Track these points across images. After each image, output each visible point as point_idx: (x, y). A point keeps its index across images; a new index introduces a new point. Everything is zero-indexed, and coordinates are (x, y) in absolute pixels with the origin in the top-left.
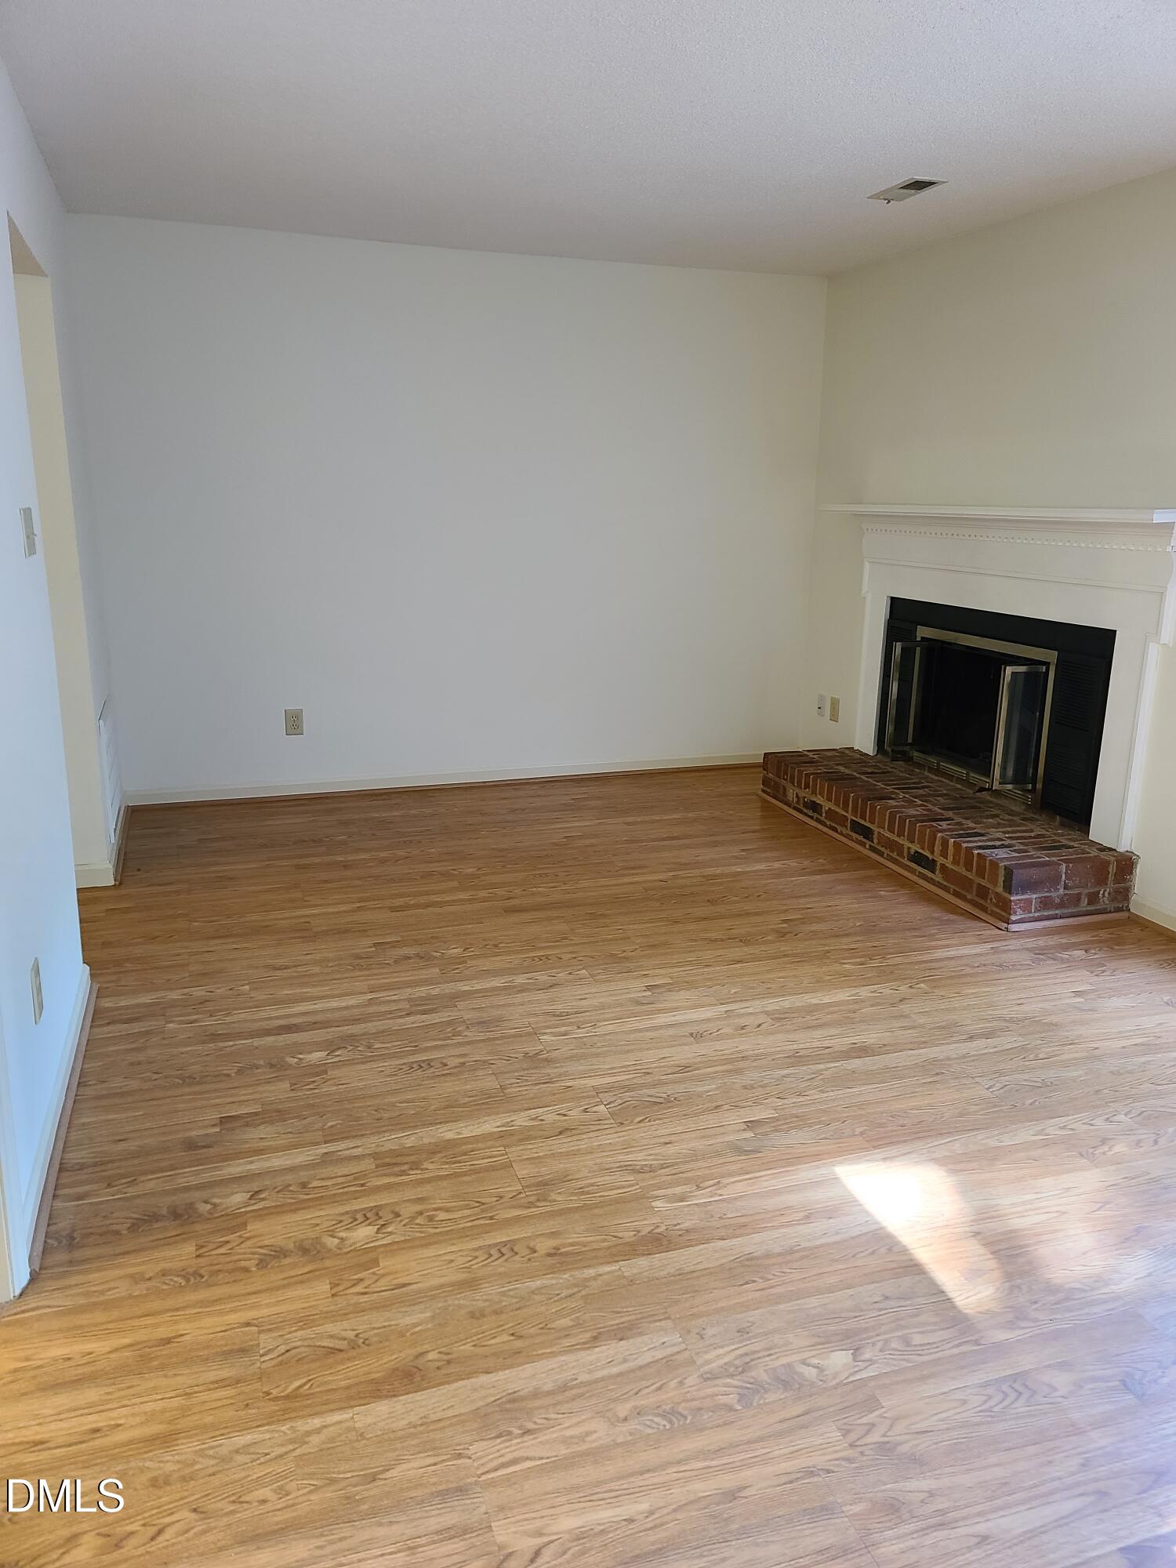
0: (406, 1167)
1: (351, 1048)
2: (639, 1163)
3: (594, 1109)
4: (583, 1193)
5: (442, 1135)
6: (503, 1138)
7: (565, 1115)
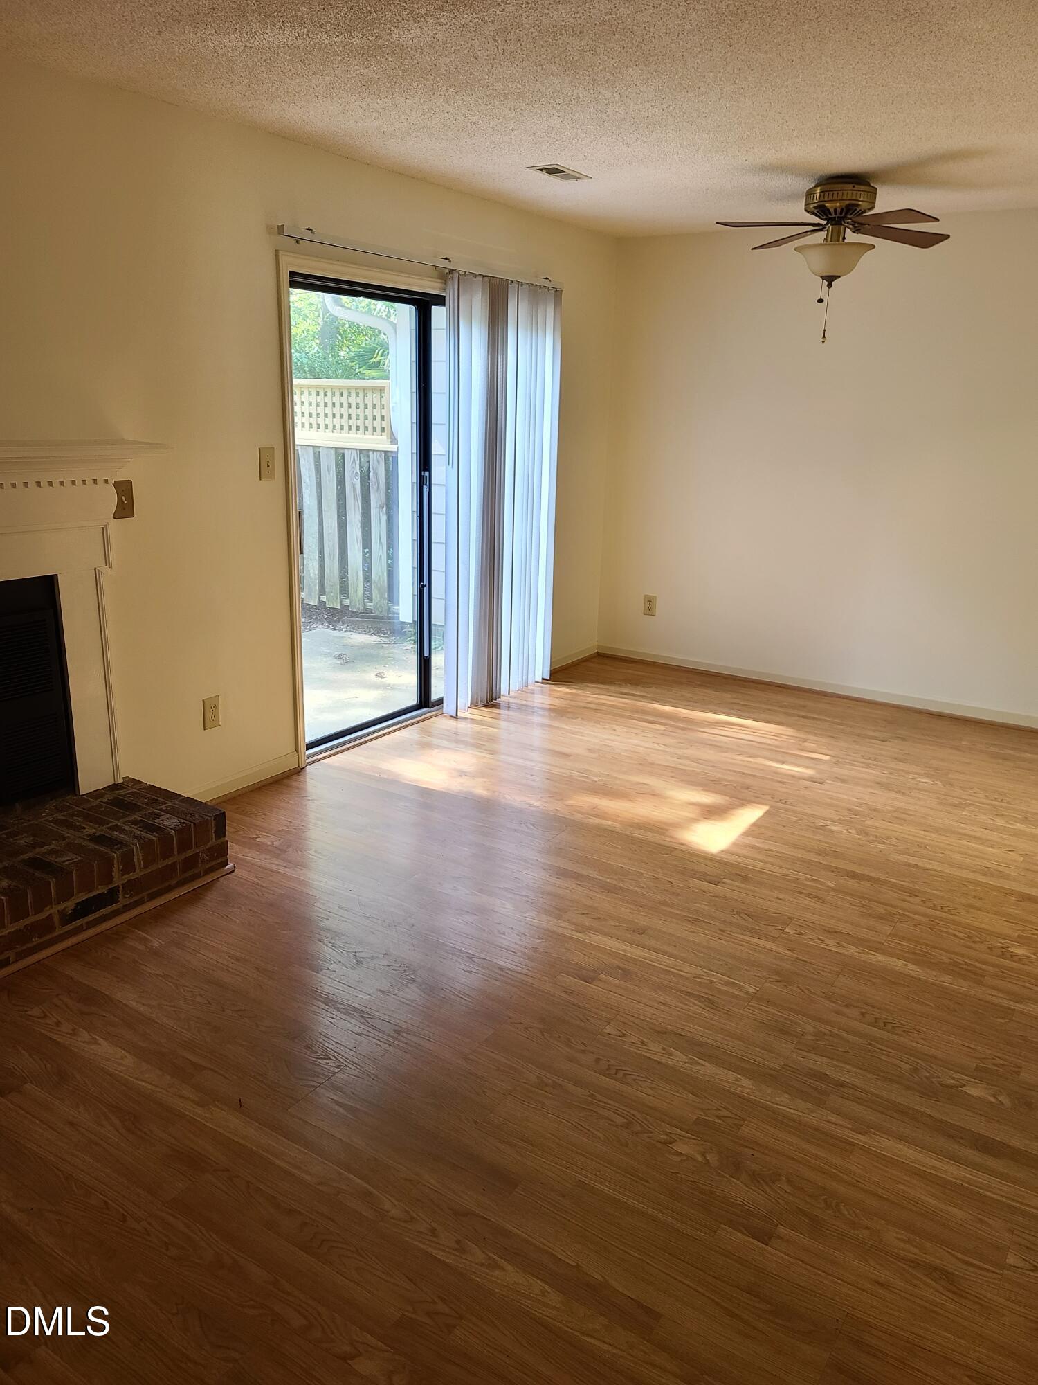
0: (963, 966)
1: (934, 1080)
2: (813, 901)
3: (794, 932)
4: (863, 905)
5: (918, 970)
6: (878, 949)
7: (819, 939)
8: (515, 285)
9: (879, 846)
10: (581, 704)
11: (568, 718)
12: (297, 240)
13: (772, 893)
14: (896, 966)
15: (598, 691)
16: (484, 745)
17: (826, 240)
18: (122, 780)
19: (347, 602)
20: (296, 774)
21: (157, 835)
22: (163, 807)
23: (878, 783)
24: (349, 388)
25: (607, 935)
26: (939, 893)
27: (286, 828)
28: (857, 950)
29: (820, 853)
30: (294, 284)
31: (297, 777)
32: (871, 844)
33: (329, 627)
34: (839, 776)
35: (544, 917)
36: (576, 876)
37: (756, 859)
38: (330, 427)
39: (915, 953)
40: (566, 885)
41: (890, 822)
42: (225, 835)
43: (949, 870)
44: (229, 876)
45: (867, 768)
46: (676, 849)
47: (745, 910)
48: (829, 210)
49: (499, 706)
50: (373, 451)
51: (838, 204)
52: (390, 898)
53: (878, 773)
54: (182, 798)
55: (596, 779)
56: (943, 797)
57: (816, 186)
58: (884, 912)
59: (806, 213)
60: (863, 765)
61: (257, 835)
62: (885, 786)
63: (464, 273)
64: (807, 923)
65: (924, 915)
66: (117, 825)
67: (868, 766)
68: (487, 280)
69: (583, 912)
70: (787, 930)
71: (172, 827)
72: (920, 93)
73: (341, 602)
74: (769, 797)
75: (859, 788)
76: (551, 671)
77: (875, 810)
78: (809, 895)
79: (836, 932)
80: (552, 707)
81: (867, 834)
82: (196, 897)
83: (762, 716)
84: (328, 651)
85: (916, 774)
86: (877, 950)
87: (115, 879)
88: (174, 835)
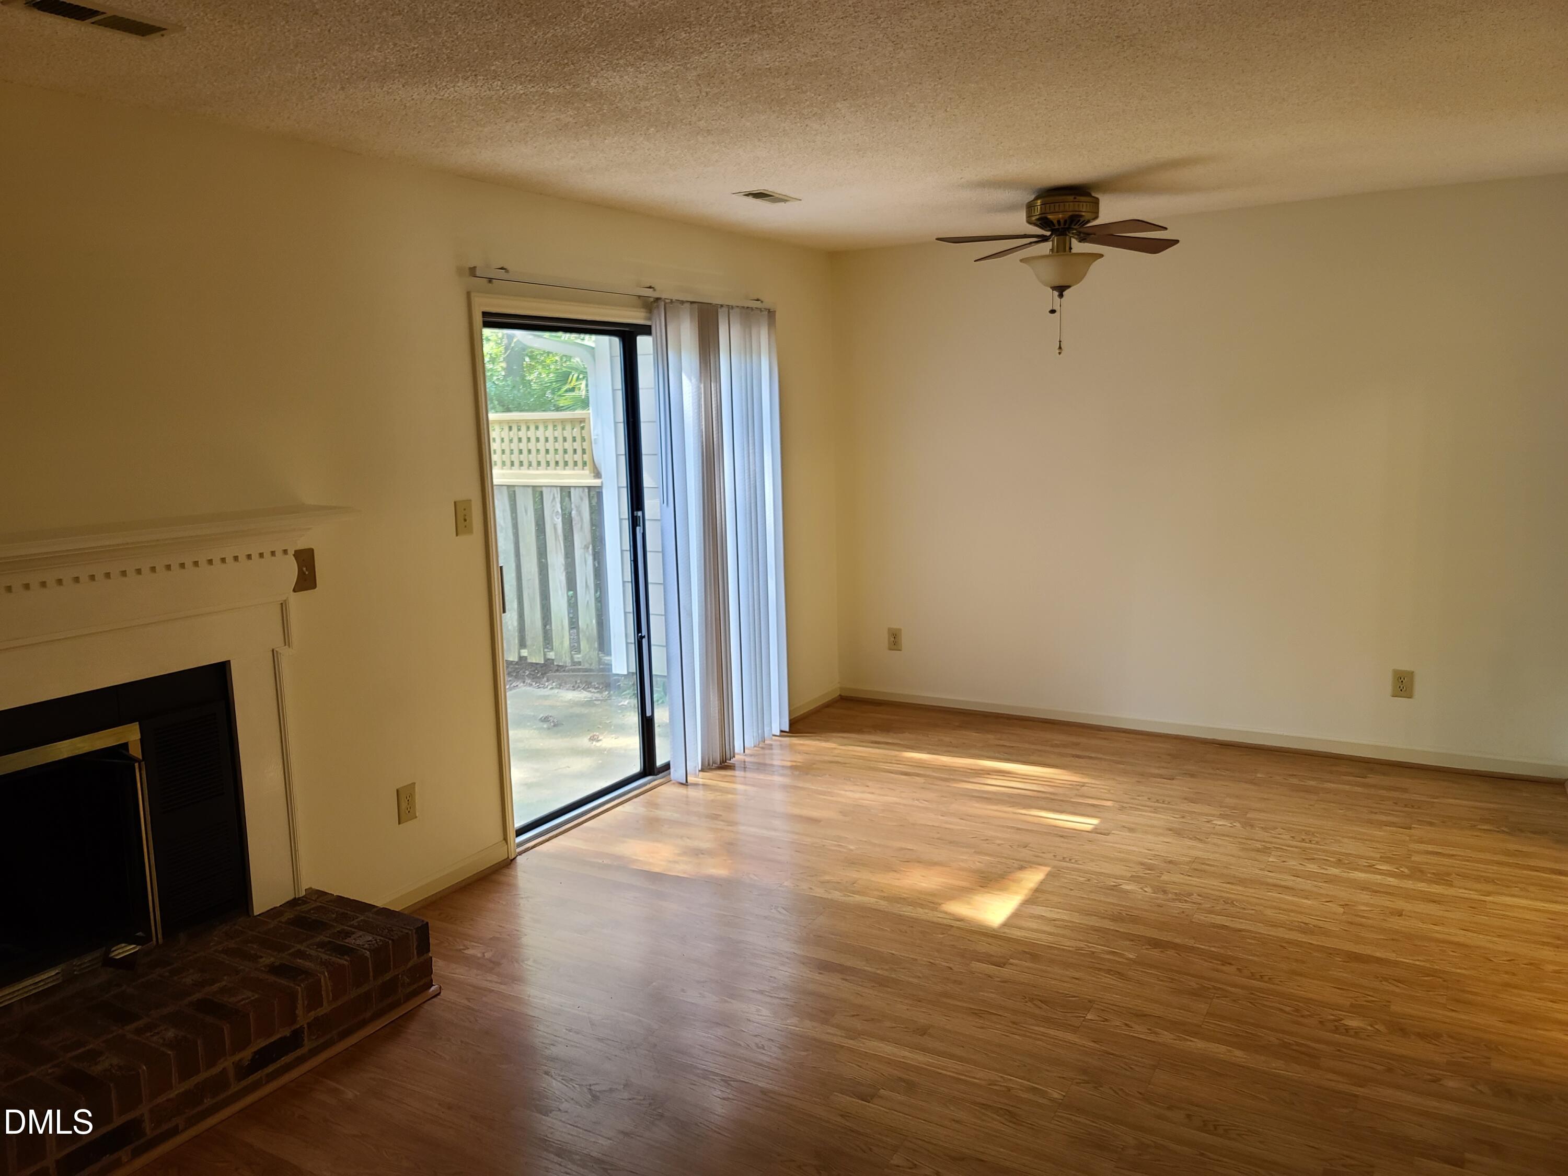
0: (1294, 1048)
2: (1114, 978)
3: (1097, 1018)
4: (1172, 979)
5: (1245, 1056)
6: (1196, 1032)
7: (1126, 1025)
8: (725, 309)
9: (1180, 905)
10: (826, 758)
11: (814, 775)
12: (490, 280)
13: (1068, 973)
14: (1219, 1053)
15: (845, 741)
16: (721, 815)
17: (1052, 250)
18: (303, 893)
19: (551, 655)
20: (504, 867)
21: (348, 959)
22: (355, 923)
23: (1170, 830)
24: (545, 422)
25: (882, 1039)
26: (1255, 958)
27: (498, 935)
28: (1172, 1036)
29: (1117, 918)
30: (487, 325)
31: (506, 871)
32: (1172, 904)
33: (532, 685)
34: (1127, 825)
35: (808, 1023)
36: (842, 970)
37: (1044, 932)
38: (526, 463)
39: (1237, 1036)
40: (830, 981)
41: (1189, 876)
42: (429, 951)
43: (1263, 929)
44: (434, 1000)
45: (1154, 812)
46: (953, 926)
47: (1039, 996)
48: (1052, 222)
49: (735, 766)
50: (575, 487)
51: (1060, 216)
52: (626, 1014)
53: (1169, 818)
54: (375, 909)
55: (852, 847)
56: (1244, 841)
57: (1036, 199)
58: (1195, 986)
59: (1028, 225)
60: (1152, 809)
61: (464, 946)
62: (1178, 833)
63: (669, 301)
64: (1111, 1007)
65: (1243, 987)
66: (299, 951)
67: (1156, 810)
68: (696, 306)
69: (852, 1013)
70: (1089, 1017)
71: (366, 946)
72: (1137, 110)
73: (545, 655)
74: (1050, 856)
75: (1150, 837)
76: (790, 721)
77: (1170, 862)
78: (1109, 971)
79: (1145, 1015)
80: (794, 764)
81: (1165, 892)
82: (395, 1030)
83: (1033, 758)
84: (532, 714)
85: (1213, 816)
86: (1195, 1034)
87: (298, 1019)
88: (369, 957)
